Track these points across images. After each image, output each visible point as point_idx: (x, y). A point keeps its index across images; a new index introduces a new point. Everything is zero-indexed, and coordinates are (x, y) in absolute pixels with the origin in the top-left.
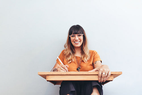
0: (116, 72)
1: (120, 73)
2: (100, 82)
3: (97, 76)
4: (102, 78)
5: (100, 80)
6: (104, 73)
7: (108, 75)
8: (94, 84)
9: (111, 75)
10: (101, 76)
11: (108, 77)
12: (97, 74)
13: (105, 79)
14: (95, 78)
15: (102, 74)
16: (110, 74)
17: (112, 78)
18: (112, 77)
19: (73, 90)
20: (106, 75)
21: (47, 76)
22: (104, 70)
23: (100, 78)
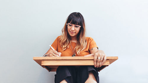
0: (112, 57)
1: (116, 58)
2: (96, 67)
3: (93, 61)
4: (98, 63)
5: (96, 65)
6: (99, 58)
7: (103, 60)
8: (90, 69)
9: (107, 60)
10: (97, 61)
11: (104, 62)
12: (93, 59)
13: (101, 64)
14: (91, 63)
15: (97, 58)
16: (105, 58)
17: (108, 63)
18: (108, 61)
19: (69, 76)
20: (102, 59)
21: (42, 61)
22: (99, 55)
23: (96, 63)
